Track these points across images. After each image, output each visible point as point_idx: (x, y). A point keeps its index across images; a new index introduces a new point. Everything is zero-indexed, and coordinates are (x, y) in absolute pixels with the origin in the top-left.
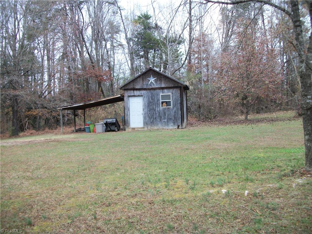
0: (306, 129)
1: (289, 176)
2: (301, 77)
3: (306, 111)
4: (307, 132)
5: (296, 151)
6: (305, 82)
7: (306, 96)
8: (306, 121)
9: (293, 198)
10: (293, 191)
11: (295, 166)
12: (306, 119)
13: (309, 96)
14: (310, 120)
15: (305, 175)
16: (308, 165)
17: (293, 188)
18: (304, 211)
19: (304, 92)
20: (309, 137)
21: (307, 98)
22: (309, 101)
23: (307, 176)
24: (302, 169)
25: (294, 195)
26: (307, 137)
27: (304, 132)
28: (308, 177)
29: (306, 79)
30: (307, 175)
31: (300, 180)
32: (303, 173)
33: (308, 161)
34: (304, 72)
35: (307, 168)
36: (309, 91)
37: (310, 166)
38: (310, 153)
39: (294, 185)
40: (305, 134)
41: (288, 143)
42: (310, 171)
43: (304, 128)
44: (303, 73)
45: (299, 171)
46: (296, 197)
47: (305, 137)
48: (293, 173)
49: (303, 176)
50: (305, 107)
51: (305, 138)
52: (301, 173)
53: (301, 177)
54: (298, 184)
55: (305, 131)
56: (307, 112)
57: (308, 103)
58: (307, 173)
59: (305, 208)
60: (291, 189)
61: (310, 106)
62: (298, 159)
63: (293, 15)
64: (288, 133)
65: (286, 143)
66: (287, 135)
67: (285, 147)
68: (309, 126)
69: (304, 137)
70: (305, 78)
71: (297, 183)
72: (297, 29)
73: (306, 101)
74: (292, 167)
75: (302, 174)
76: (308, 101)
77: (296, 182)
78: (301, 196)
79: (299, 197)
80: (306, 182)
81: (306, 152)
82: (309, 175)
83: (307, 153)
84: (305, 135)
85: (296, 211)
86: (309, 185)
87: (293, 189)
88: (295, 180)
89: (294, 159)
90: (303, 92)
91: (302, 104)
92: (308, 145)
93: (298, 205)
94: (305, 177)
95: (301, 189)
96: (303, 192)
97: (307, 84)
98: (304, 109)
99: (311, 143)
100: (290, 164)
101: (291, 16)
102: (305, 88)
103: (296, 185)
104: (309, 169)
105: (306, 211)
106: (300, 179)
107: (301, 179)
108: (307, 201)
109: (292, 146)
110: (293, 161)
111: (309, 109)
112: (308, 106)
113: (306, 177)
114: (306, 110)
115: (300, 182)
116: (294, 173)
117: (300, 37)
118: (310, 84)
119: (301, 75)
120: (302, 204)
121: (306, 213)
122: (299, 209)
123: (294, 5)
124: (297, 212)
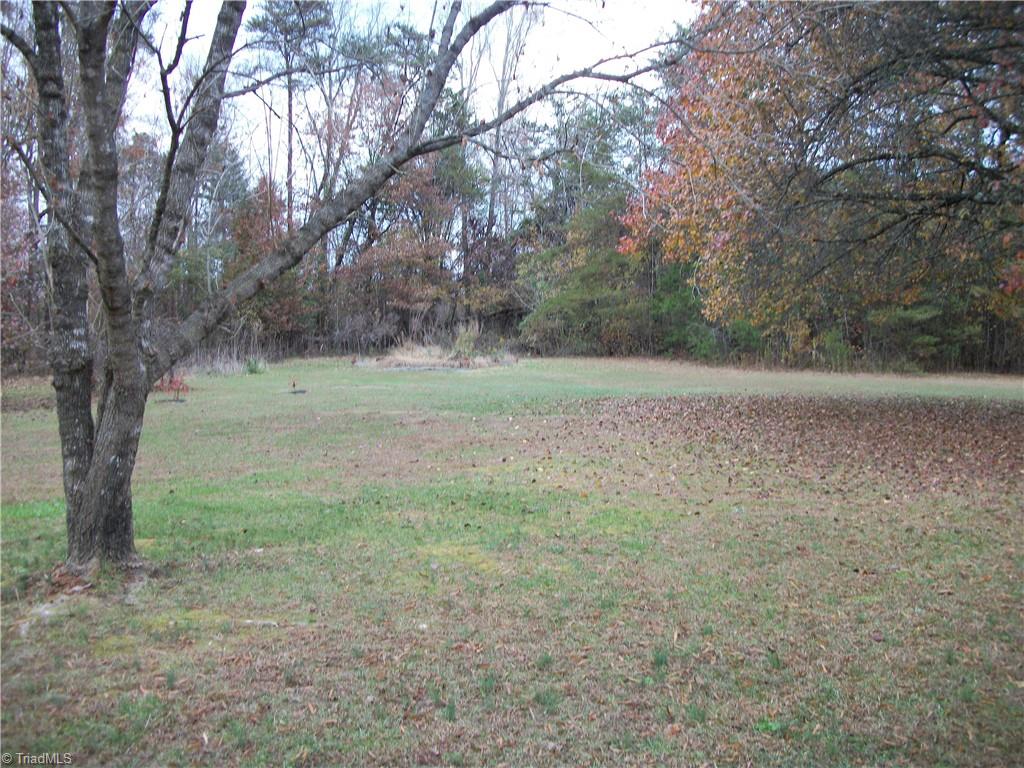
0: (67, 437)
1: (12, 599)
2: (54, 266)
3: (67, 378)
4: (72, 445)
5: (51, 509)
6: (66, 283)
7: (69, 327)
8: (68, 409)
9: (15, 672)
10: (20, 648)
11: (37, 561)
12: (67, 404)
13: (78, 328)
14: (81, 407)
15: (67, 590)
16: (76, 552)
17: (19, 637)
18: (50, 710)
19: (61, 316)
20: (79, 461)
21: (73, 335)
22: (79, 344)
23: (71, 591)
24: (57, 571)
25: (21, 663)
26: (71, 463)
27: (63, 445)
28: (75, 594)
29: (68, 272)
30: (71, 587)
31: (46, 609)
32: (58, 582)
33: (74, 542)
34: (64, 248)
35: (73, 564)
36: (80, 314)
37: (81, 559)
38: (80, 514)
39: (24, 628)
40: (66, 453)
41: (29, 485)
42: (80, 573)
43: (63, 434)
44: (60, 251)
45: (46, 576)
46: (28, 668)
47: (65, 464)
48: (26, 587)
49: (59, 594)
50: (65, 366)
51: (64, 467)
52: (53, 584)
53: (50, 599)
54: (39, 621)
55: (64, 442)
56: (72, 380)
57: (73, 351)
58: (73, 583)
59: (52, 700)
60: (15, 642)
61: (79, 360)
62: (52, 538)
63: (40, 58)
64: (34, 449)
65: (21, 487)
66: (29, 457)
67: (14, 498)
68: (79, 424)
69: (62, 464)
70: (68, 268)
71: (35, 620)
72: (47, 105)
73: (67, 345)
74: (26, 565)
75: (57, 587)
76: (75, 345)
77: (32, 615)
78: (42, 661)
79: (37, 666)
80: (66, 612)
81: (69, 513)
82: (77, 588)
83: (72, 516)
84: (65, 457)
85: (21, 714)
86: (73, 619)
87: (20, 642)
88: (29, 608)
89: (39, 538)
90: (59, 316)
91: (55, 355)
92: (75, 488)
93: (32, 692)
94: (66, 593)
95: (49, 636)
96: (53, 647)
97: (71, 290)
98: (61, 370)
99: (83, 483)
100: (22, 555)
101: (32, 59)
102: (66, 303)
103: (32, 627)
104: (79, 568)
105: (54, 710)
106: (48, 605)
107: (52, 602)
108: (63, 676)
109: (39, 495)
110: (34, 545)
111: (77, 371)
112: (74, 363)
113: (70, 594)
114: (69, 374)
115: (47, 612)
116: (31, 586)
117: (57, 132)
118: (81, 290)
119: (54, 258)
120: (45, 688)
121: (54, 716)
122: (32, 707)
123: (44, 24)
124: (25, 718)
